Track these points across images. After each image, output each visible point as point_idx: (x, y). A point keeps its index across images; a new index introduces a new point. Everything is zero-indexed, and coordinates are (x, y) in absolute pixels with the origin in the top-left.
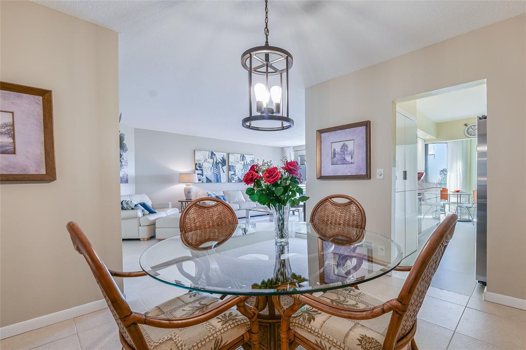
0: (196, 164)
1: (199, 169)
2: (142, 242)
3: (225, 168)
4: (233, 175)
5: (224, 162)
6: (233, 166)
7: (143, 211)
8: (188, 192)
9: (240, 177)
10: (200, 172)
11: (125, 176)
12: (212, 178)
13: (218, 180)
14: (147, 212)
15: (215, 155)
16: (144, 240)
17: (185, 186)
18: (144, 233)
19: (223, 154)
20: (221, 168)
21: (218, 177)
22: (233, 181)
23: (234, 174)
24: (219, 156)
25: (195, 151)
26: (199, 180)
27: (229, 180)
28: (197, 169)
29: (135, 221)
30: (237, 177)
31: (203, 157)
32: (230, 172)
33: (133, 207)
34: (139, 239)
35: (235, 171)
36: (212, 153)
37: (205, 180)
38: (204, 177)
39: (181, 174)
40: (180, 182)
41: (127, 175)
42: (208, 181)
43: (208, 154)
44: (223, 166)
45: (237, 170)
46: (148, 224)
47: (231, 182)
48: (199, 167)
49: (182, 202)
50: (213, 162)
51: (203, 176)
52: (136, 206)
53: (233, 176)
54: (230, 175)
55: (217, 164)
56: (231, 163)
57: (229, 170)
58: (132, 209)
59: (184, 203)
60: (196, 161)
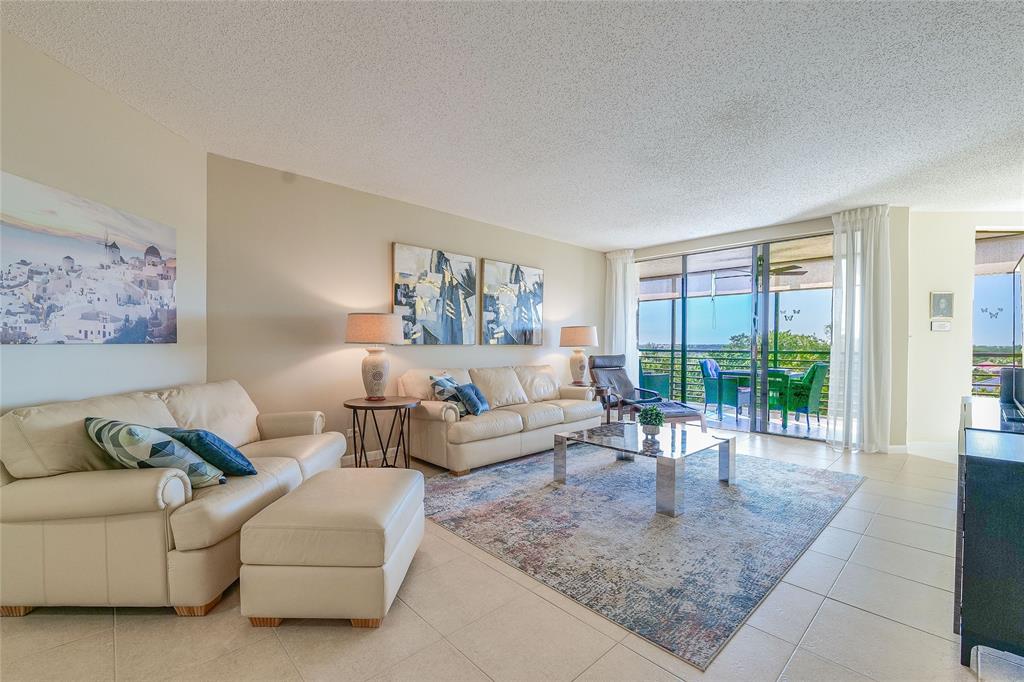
0: (397, 286)
1: (404, 300)
2: (180, 624)
3: (473, 301)
4: (492, 322)
5: (470, 283)
6: (492, 297)
7: (192, 471)
8: (373, 375)
9: (509, 330)
10: (407, 311)
11: (163, 319)
12: (439, 331)
13: (454, 337)
14: (212, 473)
15: (447, 260)
16: (191, 612)
17: (367, 354)
18: (188, 582)
19: (469, 259)
20: (462, 301)
21: (456, 328)
22: (492, 342)
23: (495, 321)
24: (458, 266)
25: (393, 244)
26: (406, 336)
27: (483, 338)
28: (398, 303)
29: (152, 525)
30: (501, 328)
31: (415, 267)
32: (485, 313)
33: (145, 457)
34: (168, 611)
35: (497, 313)
36: (441, 255)
37: (419, 335)
38: (418, 327)
39: (355, 316)
40: (352, 341)
41: (173, 314)
42: (429, 338)
43: (427, 257)
44: (468, 295)
45: (502, 309)
46: (206, 538)
47: (487, 342)
48: (406, 296)
49: (355, 409)
50: (443, 282)
51: (414, 323)
52: (156, 450)
53: (494, 326)
54: (484, 323)
55: (453, 288)
56: (489, 287)
57: (483, 308)
58: (143, 465)
59: (361, 413)
60: (397, 275)
